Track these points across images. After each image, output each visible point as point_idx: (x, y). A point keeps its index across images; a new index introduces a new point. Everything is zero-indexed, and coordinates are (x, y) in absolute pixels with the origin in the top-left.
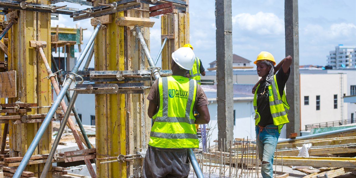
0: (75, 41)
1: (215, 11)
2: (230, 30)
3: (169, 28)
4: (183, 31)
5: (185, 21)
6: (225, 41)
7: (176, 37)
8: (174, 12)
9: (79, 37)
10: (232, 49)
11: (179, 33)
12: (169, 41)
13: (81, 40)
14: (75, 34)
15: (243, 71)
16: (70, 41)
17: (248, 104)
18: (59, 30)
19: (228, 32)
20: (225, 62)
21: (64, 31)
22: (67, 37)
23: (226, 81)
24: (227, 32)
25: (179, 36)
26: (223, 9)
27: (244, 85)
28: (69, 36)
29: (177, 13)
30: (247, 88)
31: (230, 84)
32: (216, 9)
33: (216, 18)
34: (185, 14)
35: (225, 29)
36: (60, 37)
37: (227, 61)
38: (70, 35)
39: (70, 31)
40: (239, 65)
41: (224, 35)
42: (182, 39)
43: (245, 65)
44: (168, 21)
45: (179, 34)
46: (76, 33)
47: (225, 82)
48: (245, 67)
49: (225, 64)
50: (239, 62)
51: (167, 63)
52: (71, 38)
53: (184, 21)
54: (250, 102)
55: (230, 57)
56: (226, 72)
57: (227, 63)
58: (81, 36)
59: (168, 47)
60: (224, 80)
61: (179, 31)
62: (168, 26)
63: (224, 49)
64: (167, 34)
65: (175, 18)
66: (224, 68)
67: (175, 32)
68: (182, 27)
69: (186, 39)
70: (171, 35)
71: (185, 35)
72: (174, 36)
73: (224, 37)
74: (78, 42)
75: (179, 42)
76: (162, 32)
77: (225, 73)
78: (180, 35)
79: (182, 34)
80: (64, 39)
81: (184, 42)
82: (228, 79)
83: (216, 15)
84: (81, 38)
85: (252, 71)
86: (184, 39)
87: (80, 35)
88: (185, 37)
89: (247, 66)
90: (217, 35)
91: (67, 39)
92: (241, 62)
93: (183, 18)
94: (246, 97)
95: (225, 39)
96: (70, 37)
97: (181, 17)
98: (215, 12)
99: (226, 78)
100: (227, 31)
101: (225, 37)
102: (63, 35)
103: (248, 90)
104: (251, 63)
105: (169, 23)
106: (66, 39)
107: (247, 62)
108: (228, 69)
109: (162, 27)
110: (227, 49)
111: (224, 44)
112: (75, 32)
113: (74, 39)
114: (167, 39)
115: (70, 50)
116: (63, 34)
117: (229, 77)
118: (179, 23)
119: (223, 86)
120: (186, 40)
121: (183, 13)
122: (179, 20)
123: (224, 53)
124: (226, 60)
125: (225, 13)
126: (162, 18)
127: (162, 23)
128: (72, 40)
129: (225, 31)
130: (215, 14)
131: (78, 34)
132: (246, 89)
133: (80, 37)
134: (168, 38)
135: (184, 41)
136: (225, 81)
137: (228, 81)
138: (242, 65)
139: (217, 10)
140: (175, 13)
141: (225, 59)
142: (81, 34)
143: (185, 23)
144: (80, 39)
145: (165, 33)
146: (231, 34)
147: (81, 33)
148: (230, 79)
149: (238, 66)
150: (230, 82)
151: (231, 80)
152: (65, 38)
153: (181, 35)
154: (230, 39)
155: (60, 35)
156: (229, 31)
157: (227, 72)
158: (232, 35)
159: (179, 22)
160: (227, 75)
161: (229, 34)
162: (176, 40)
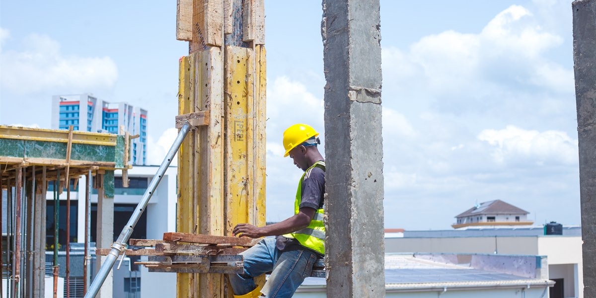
0: (113, 161)
1: (323, 23)
2: (373, 86)
3: (198, 94)
4: (243, 103)
5: (250, 73)
6: (352, 123)
7: (213, 122)
8: (210, 41)
9: (122, 152)
10: (381, 154)
11: (225, 109)
12: (196, 133)
13: (127, 159)
14: (113, 147)
15: (511, 229)
16: (99, 162)
17: (516, 293)
18: (73, 138)
19: (363, 92)
20: (352, 199)
21: (87, 139)
22: (95, 153)
23: (355, 268)
24: (358, 92)
25: (225, 117)
26: (346, 11)
27: (510, 257)
28: (98, 151)
29: (220, 47)
30: (515, 262)
31: (374, 279)
32: (324, 16)
33: (325, 45)
34: (249, 50)
35: (351, 81)
36: (77, 153)
37: (359, 194)
38: (101, 148)
39: (101, 140)
40: (507, 218)
41: (349, 102)
42: (238, 128)
43: (517, 218)
44: (195, 72)
45: (226, 113)
46: (114, 144)
47: (351, 271)
48: (517, 222)
49: (353, 208)
50: (507, 214)
51: (190, 203)
52: (105, 155)
53: (247, 71)
54: (520, 290)
55: (371, 179)
56: (354, 237)
57: (360, 202)
58: (127, 151)
59: (194, 155)
60: (349, 266)
61: (225, 101)
62: (194, 88)
63: (350, 152)
64: (191, 112)
65: (213, 60)
66: (349, 222)
67: (212, 106)
68: (237, 92)
69: (251, 127)
70: (199, 116)
71: (250, 116)
72: (208, 116)
73: (347, 110)
74: (119, 165)
75: (225, 135)
76: (180, 108)
77: (350, 239)
78: (229, 116)
79: (237, 113)
80: (87, 158)
81: (244, 138)
82: (363, 261)
83: (325, 35)
84: (125, 155)
85: (528, 229)
86: (244, 128)
87: (126, 148)
88: (250, 122)
89: (522, 220)
90: (329, 104)
91: (94, 158)
92: (510, 214)
93: (243, 62)
94: (512, 279)
95: (352, 116)
96: (101, 154)
97: (236, 59)
98: (322, 26)
99: (355, 258)
100: (359, 88)
101: (351, 110)
102: (85, 148)
103: (516, 266)
104: (528, 215)
105: (198, 79)
106: (92, 158)
107: (521, 214)
108: (364, 224)
109: (183, 94)
110: (361, 152)
111: (349, 135)
112: (114, 141)
113: (110, 158)
114: (190, 127)
115: (105, 182)
116: (84, 145)
117: (365, 253)
118: (229, 75)
119: (345, 287)
120: (250, 132)
121: (244, 49)
122: (229, 69)
123: (349, 168)
124: (356, 192)
125: (353, 26)
126: (183, 63)
127: (183, 81)
128: (107, 159)
129: (353, 87)
130: (322, 32)
131: (121, 146)
132: (513, 265)
133: (125, 153)
134: (192, 123)
135: (245, 134)
136: (351, 267)
137: (362, 268)
138: (512, 220)
139: (327, 20)
140: (212, 45)
141: (352, 189)
142: (128, 148)
143: (250, 79)
144: (125, 158)
145: (187, 108)
146: (376, 100)
147: (126, 145)
148: (373, 261)
149: (505, 221)
150: (373, 271)
151: (375, 266)
152: (89, 154)
153: (234, 116)
154: (374, 118)
155: (78, 148)
156: (369, 90)
157: (361, 236)
158: (380, 104)
159: (229, 72)
160: (360, 246)
161: (369, 98)
162: (215, 130)
